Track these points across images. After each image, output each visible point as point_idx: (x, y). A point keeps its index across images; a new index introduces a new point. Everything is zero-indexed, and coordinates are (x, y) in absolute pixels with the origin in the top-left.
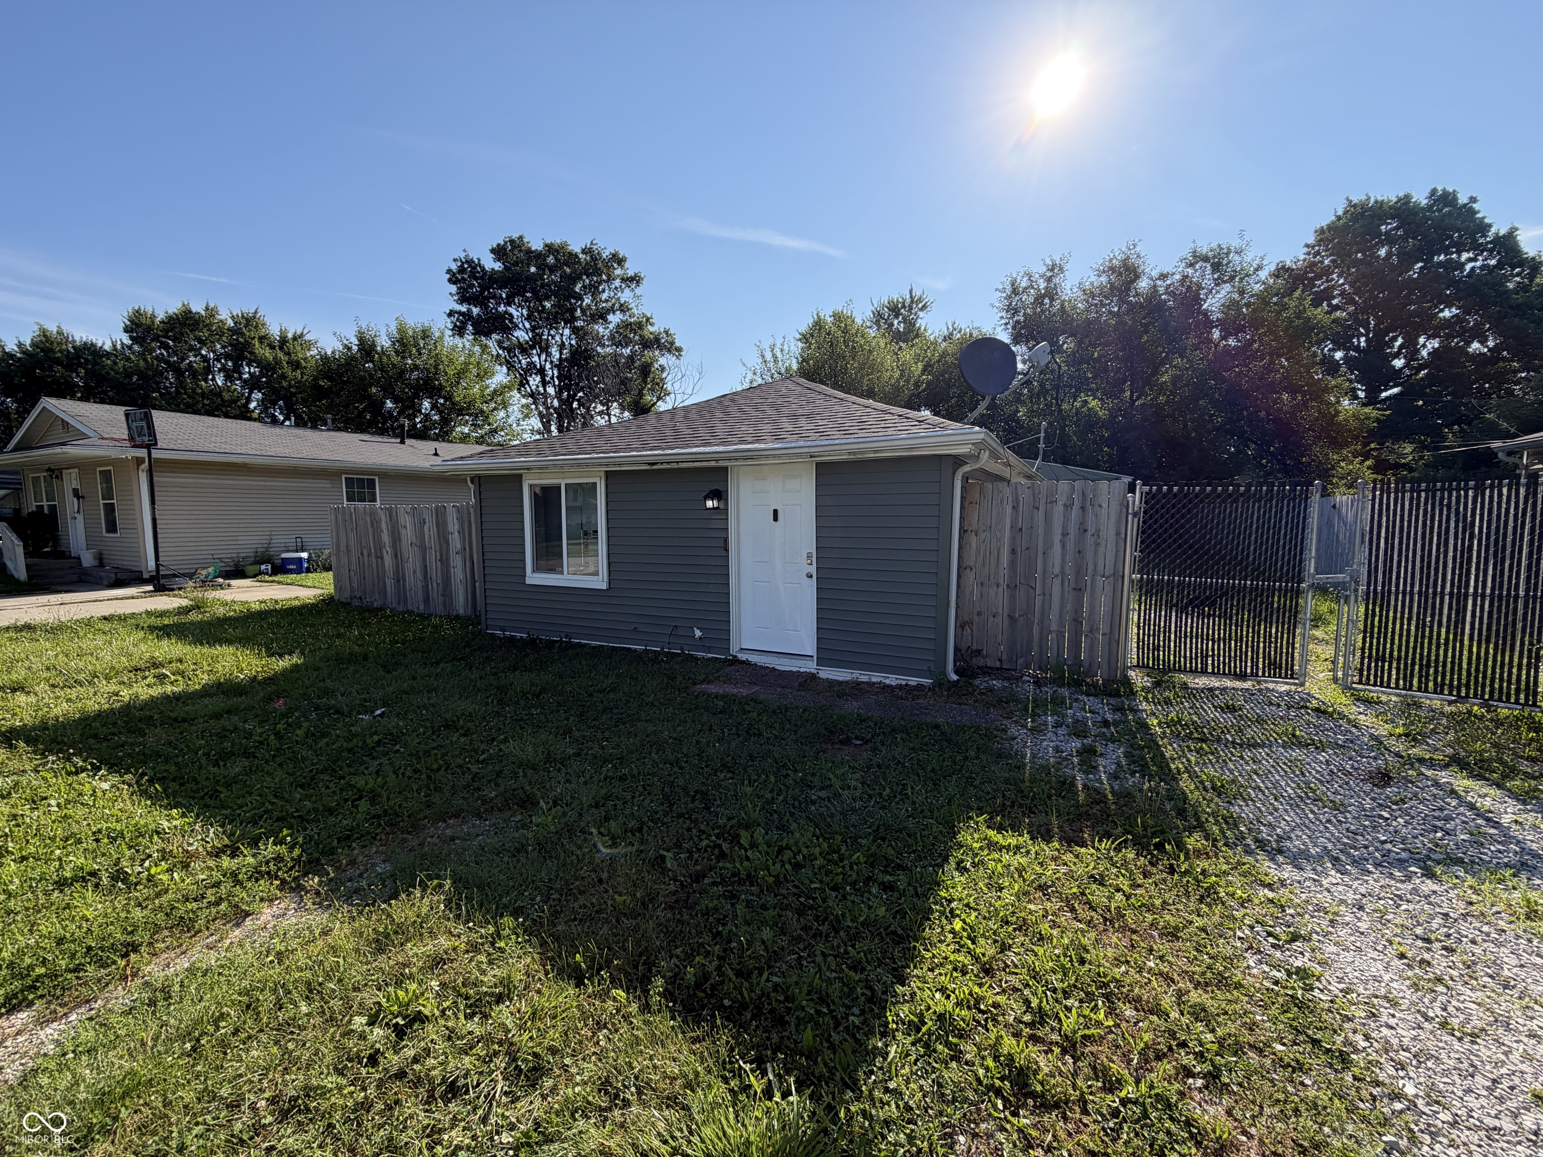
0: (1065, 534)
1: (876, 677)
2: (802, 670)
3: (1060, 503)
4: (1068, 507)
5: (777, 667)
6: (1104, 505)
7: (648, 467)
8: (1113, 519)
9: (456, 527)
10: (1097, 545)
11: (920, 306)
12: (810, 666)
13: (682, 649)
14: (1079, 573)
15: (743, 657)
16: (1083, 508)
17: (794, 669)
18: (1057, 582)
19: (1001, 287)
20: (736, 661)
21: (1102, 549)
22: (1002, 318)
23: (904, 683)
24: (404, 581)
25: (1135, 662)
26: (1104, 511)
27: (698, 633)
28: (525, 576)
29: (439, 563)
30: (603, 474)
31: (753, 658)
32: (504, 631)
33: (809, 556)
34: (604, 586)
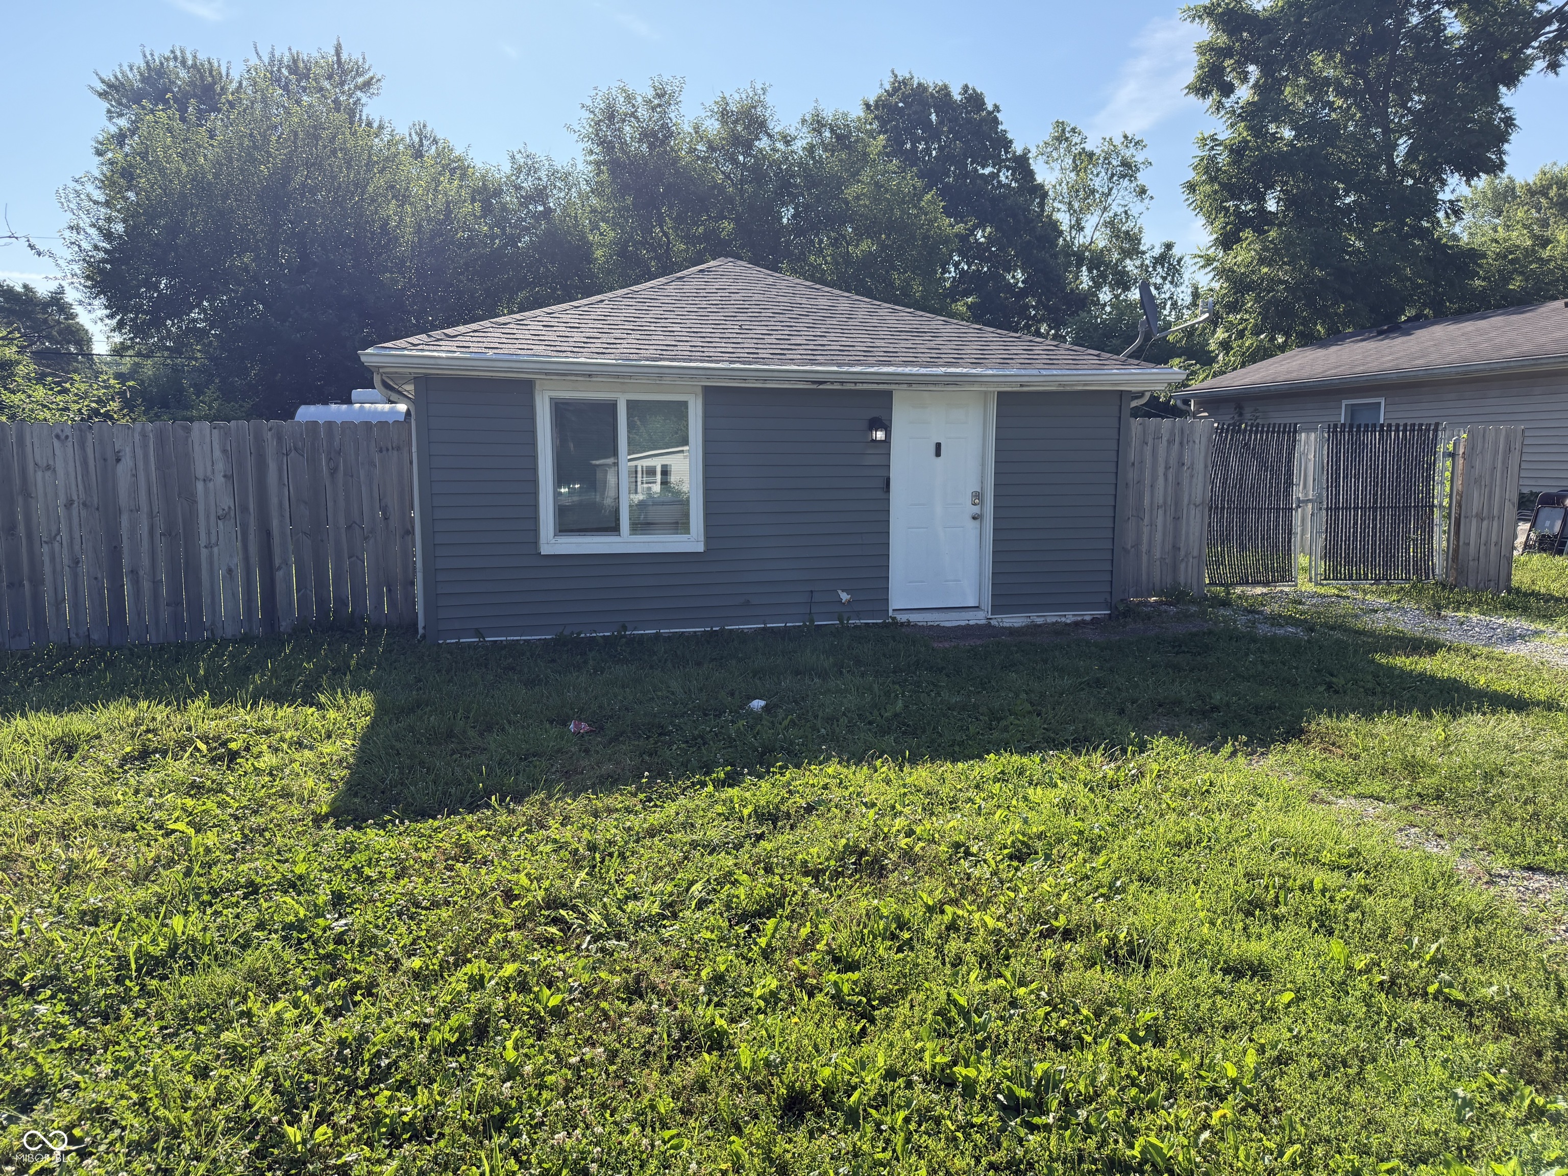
0: (1167, 468)
1: (1052, 617)
2: (971, 623)
3: (1165, 439)
4: (1170, 442)
5: (942, 624)
6: (1197, 441)
8: (1203, 454)
11: (360, 80)
12: (978, 618)
13: (840, 619)
15: (902, 618)
16: (1181, 444)
17: (963, 623)
20: (895, 623)
21: (1194, 480)
23: (1079, 618)
26: (1197, 446)
27: (845, 597)
28: (536, 543)
30: (699, 390)
31: (914, 618)
32: (478, 633)
34: (700, 548)
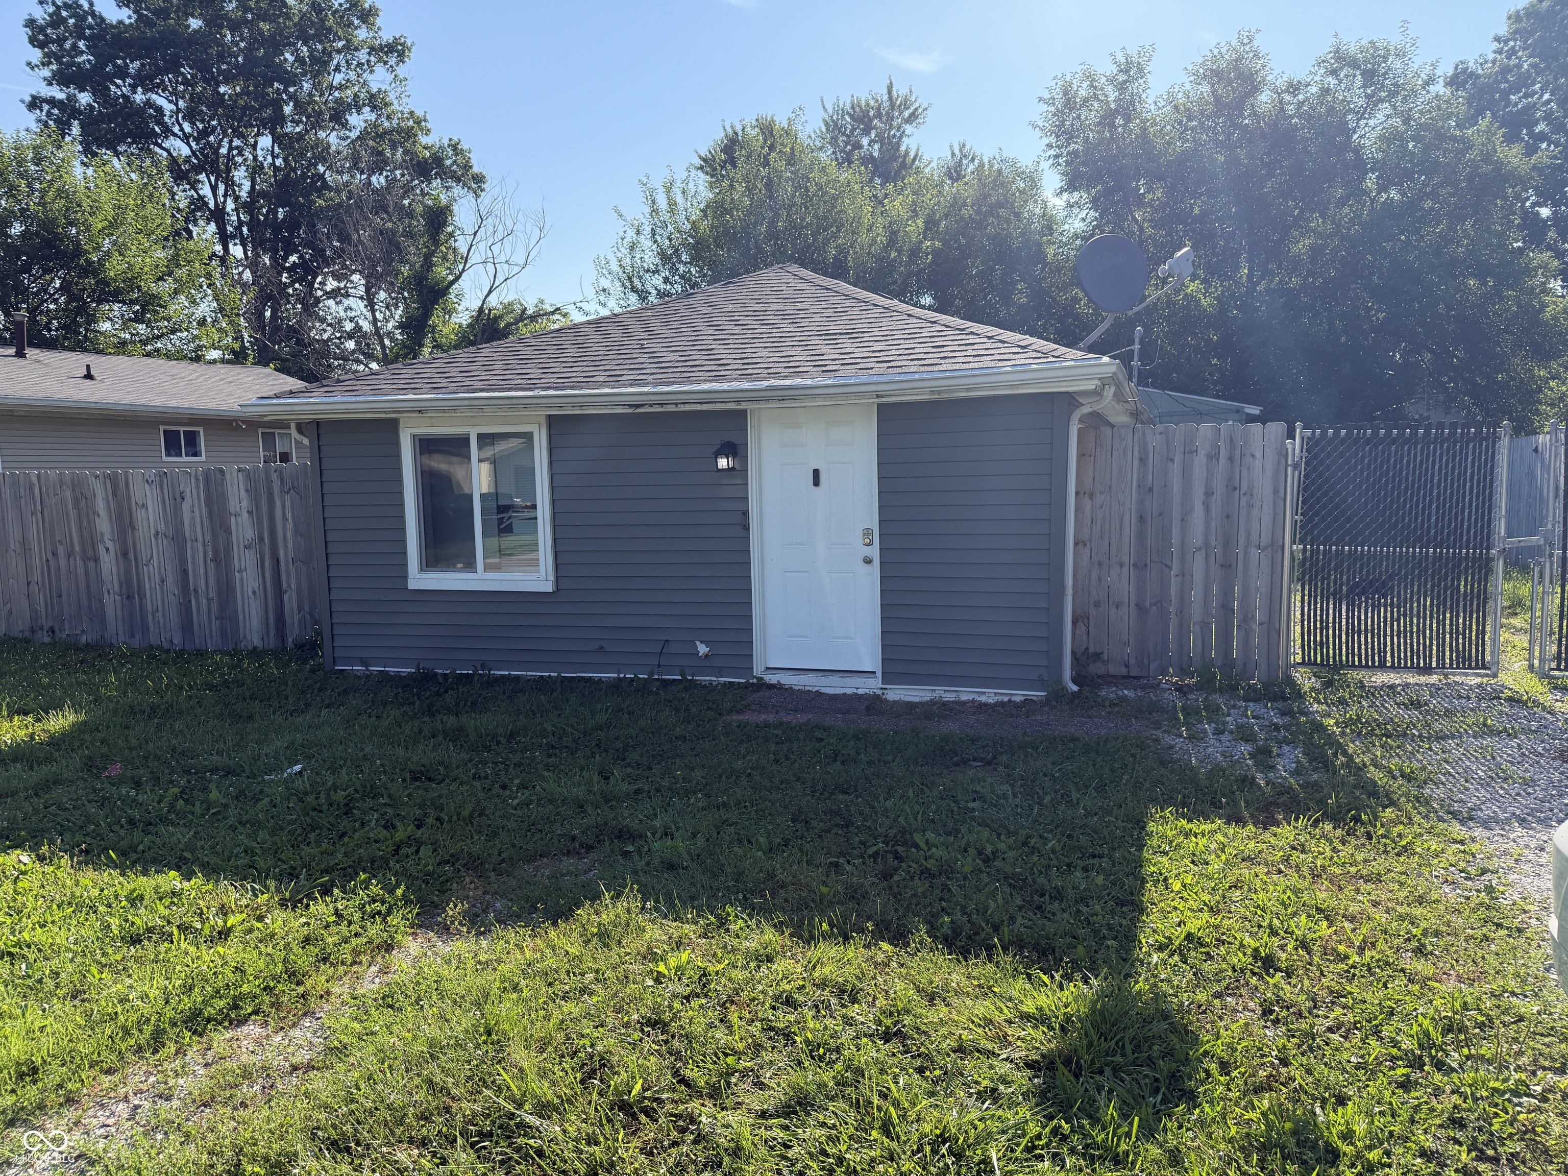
0: (1208, 494)
1: (966, 694)
2: (860, 692)
3: (1202, 453)
4: (1212, 457)
5: (823, 690)
6: (1258, 455)
7: (630, 411)
8: (1269, 473)
9: (245, 503)
10: (1250, 506)
11: (906, 114)
12: (872, 686)
13: (683, 674)
14: (1228, 543)
15: (772, 678)
16: (1231, 459)
17: (849, 691)
18: (1200, 558)
19: (1047, 96)
20: (762, 685)
21: (1256, 512)
22: (1050, 146)
23: (1006, 699)
24: (142, 596)
25: (1299, 659)
26: (1258, 463)
27: (703, 649)
28: (406, 577)
29: (211, 566)
30: (543, 420)
31: (787, 680)
32: (364, 662)
33: (867, 533)
34: (549, 587)
